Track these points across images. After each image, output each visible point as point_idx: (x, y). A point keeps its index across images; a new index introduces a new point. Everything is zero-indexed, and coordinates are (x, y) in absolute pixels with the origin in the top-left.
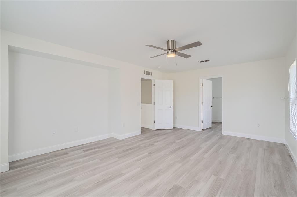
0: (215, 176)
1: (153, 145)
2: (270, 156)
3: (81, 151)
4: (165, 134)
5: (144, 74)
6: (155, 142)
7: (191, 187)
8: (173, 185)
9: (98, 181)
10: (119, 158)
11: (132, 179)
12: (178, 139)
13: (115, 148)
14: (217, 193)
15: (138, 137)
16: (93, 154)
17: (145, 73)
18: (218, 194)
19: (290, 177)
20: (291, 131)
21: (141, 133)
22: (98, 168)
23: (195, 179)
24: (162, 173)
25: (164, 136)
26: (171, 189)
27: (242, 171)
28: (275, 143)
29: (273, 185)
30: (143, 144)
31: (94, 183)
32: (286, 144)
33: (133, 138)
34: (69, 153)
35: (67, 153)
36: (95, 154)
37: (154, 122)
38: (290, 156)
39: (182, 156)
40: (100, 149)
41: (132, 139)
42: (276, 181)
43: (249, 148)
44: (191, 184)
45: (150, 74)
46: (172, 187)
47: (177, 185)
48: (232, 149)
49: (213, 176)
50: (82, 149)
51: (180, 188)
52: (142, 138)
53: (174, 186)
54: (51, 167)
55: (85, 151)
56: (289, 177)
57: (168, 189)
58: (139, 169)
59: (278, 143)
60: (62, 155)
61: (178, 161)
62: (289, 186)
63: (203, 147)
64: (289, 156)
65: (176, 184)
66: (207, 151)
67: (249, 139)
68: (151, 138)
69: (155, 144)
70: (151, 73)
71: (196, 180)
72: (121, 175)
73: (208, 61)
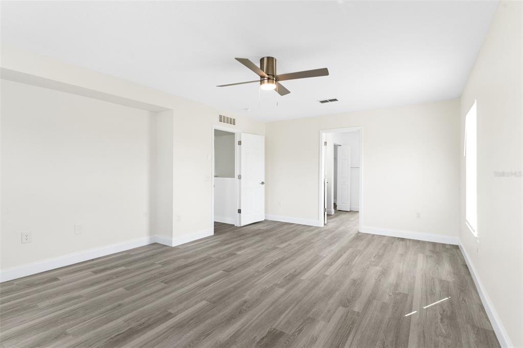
0: (344, 308)
1: (235, 254)
2: (436, 268)
3: (89, 272)
4: (257, 234)
5: (221, 121)
6: (240, 249)
7: (301, 331)
8: (268, 330)
9: (118, 333)
10: (165, 283)
11: (190, 322)
12: (282, 243)
13: (160, 264)
14: (347, 339)
15: (208, 240)
16: (112, 279)
17: (222, 119)
18: (349, 342)
19: (465, 301)
20: (469, 224)
21: (213, 233)
22: (120, 305)
23: (308, 316)
24: (249, 307)
25: (257, 238)
26: (263, 338)
27: (390, 295)
28: (444, 245)
29: (440, 317)
30: (214, 254)
31: (109, 338)
32: (461, 246)
33: (198, 243)
34: (60, 279)
35: (56, 279)
36: (117, 277)
37: (240, 211)
38: (466, 266)
39: (288, 274)
40: (129, 268)
41: (194, 244)
42: (444, 311)
43: (402, 255)
44: (300, 325)
45: (232, 122)
46: (265, 334)
47: (275, 329)
48: (374, 257)
49: (341, 308)
50: (89, 268)
51: (281, 334)
52: (215, 242)
53: (269, 332)
54: (16, 310)
55: (96, 272)
56: (463, 302)
57: (258, 339)
58: (204, 302)
59: (447, 244)
60: (45, 283)
61: (279, 283)
62: (464, 317)
63: (325, 256)
64: (464, 266)
65: (274, 327)
66: (332, 263)
67: (402, 239)
68: (232, 242)
69: (239, 253)
70: (234, 120)
71: (311, 317)
72: (169, 316)
73: (335, 100)
